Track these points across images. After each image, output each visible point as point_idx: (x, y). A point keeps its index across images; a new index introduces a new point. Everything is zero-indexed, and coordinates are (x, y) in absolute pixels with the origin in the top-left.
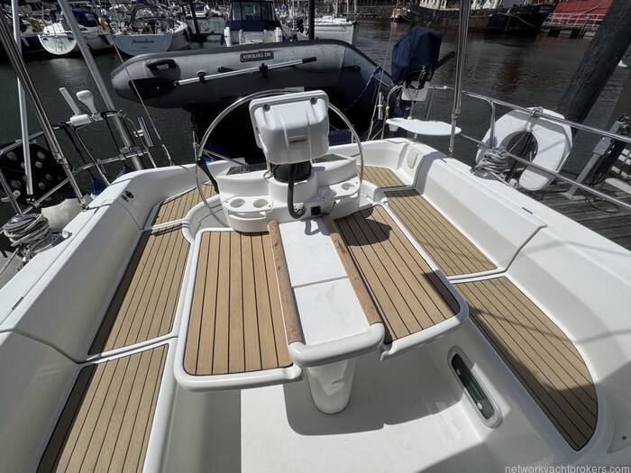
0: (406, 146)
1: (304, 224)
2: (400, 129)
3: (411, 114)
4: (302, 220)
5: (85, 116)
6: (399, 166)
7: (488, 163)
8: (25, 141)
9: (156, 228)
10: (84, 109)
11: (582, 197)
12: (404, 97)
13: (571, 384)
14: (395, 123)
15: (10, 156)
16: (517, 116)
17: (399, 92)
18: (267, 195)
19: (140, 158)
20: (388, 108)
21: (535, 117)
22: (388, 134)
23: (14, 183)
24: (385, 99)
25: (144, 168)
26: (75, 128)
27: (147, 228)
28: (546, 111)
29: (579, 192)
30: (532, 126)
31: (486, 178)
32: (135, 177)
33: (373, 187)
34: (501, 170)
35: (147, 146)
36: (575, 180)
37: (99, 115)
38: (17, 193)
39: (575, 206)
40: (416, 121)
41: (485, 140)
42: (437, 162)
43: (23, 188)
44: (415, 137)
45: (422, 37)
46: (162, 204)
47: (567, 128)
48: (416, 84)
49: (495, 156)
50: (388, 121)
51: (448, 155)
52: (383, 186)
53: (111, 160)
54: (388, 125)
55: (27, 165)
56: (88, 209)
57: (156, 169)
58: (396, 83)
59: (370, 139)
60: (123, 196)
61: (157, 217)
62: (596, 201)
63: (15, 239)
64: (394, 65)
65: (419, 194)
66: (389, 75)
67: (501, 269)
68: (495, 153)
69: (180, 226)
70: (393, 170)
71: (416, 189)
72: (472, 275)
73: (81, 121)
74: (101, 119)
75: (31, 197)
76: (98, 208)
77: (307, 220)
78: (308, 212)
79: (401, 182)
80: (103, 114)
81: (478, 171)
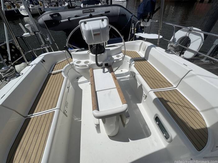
0: (142, 43)
1: (102, 70)
2: (140, 37)
3: (144, 31)
4: (102, 68)
5: (28, 33)
6: (139, 50)
7: (172, 48)
8: (7, 42)
9: (53, 72)
10: (28, 31)
11: (208, 61)
12: (142, 25)
13: (198, 128)
14: (138, 35)
15: (3, 47)
16: (183, 31)
17: (140, 23)
18: (89, 59)
19: (48, 48)
20: (135, 29)
21: (190, 31)
22: (136, 39)
23: (4, 57)
24: (135, 26)
25: (50, 51)
26: (25, 38)
27: (50, 72)
28: (194, 28)
29: (207, 59)
30: (189, 34)
31: (171, 54)
32: (46, 55)
33: (130, 58)
34: (176, 51)
35: (50, 44)
36: (206, 55)
37: (33, 33)
38: (5, 60)
39: (205, 64)
40: (146, 34)
41: (171, 40)
42: (153, 48)
43: (7, 58)
44: (145, 40)
45: (148, 2)
46: (55, 64)
47: (202, 34)
48: (146, 20)
49: (174, 45)
50: (136, 34)
51: (157, 46)
52: (133, 57)
53: (38, 49)
54: (136, 36)
55: (8, 50)
56: (29, 65)
57: (53, 52)
58: (139, 20)
59: (129, 41)
60: (41, 61)
61: (54, 68)
62: (213, 62)
63: (4, 75)
64: (138, 13)
65: (146, 60)
66: (136, 17)
67: (175, 86)
68: (174, 44)
69: (61, 72)
70: (137, 52)
71: (145, 58)
72: (163, 89)
73: (27, 35)
74: (34, 34)
75: (10, 61)
76: (32, 65)
77: (103, 68)
78: (104, 65)
79: (140, 56)
80: (35, 33)
81: (168, 51)
